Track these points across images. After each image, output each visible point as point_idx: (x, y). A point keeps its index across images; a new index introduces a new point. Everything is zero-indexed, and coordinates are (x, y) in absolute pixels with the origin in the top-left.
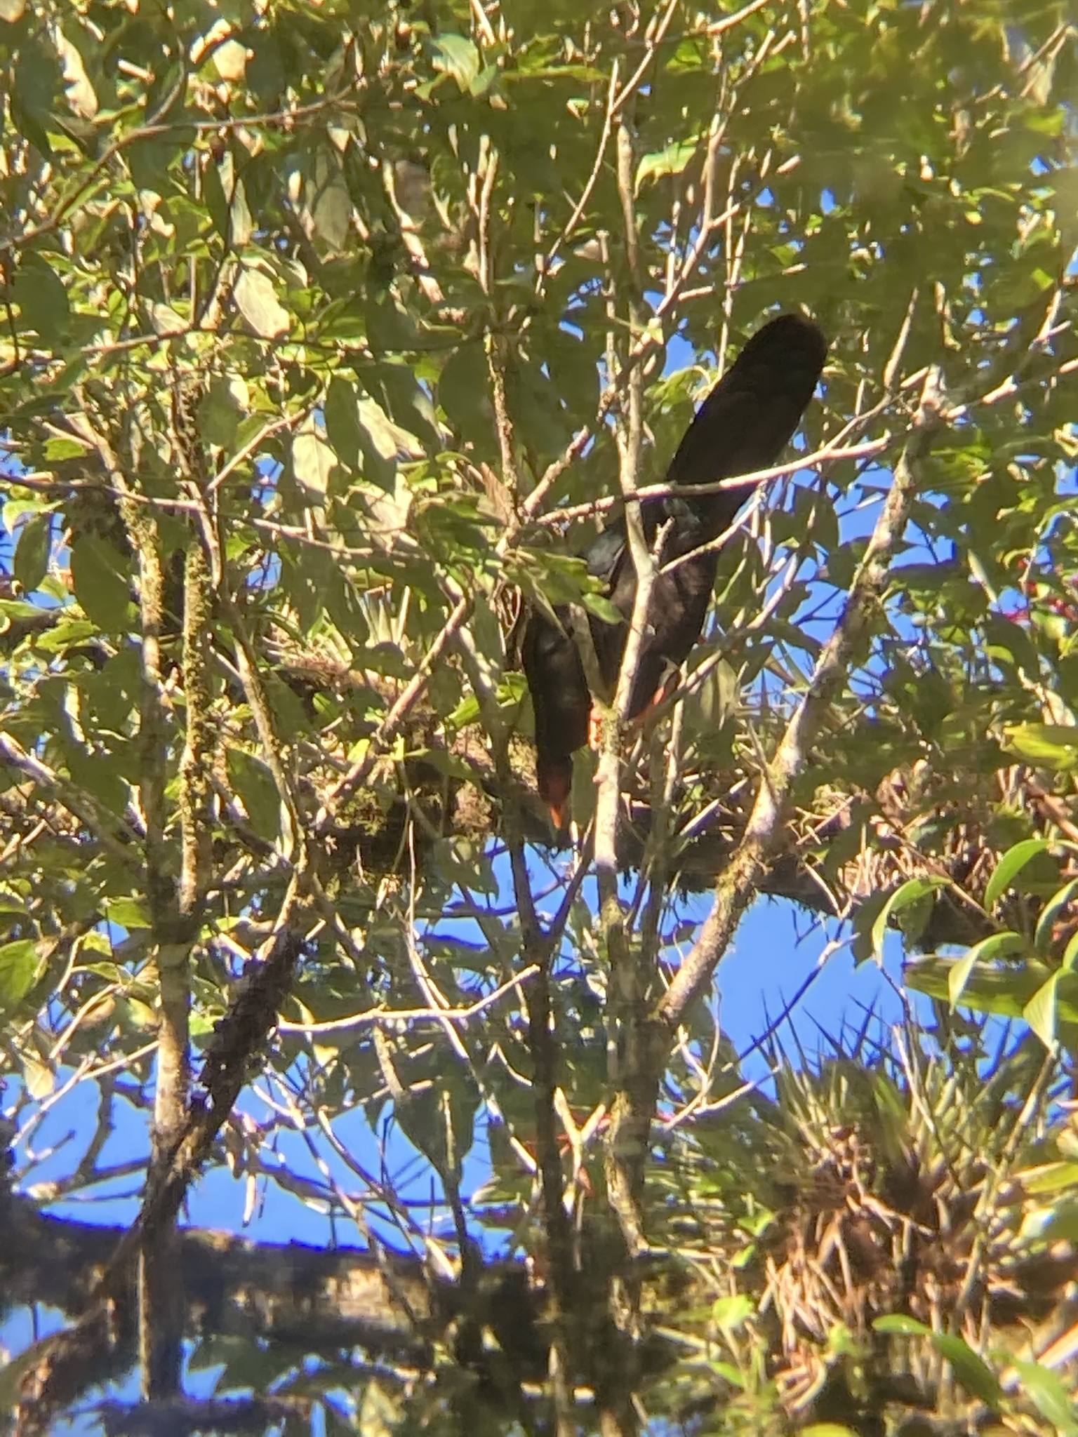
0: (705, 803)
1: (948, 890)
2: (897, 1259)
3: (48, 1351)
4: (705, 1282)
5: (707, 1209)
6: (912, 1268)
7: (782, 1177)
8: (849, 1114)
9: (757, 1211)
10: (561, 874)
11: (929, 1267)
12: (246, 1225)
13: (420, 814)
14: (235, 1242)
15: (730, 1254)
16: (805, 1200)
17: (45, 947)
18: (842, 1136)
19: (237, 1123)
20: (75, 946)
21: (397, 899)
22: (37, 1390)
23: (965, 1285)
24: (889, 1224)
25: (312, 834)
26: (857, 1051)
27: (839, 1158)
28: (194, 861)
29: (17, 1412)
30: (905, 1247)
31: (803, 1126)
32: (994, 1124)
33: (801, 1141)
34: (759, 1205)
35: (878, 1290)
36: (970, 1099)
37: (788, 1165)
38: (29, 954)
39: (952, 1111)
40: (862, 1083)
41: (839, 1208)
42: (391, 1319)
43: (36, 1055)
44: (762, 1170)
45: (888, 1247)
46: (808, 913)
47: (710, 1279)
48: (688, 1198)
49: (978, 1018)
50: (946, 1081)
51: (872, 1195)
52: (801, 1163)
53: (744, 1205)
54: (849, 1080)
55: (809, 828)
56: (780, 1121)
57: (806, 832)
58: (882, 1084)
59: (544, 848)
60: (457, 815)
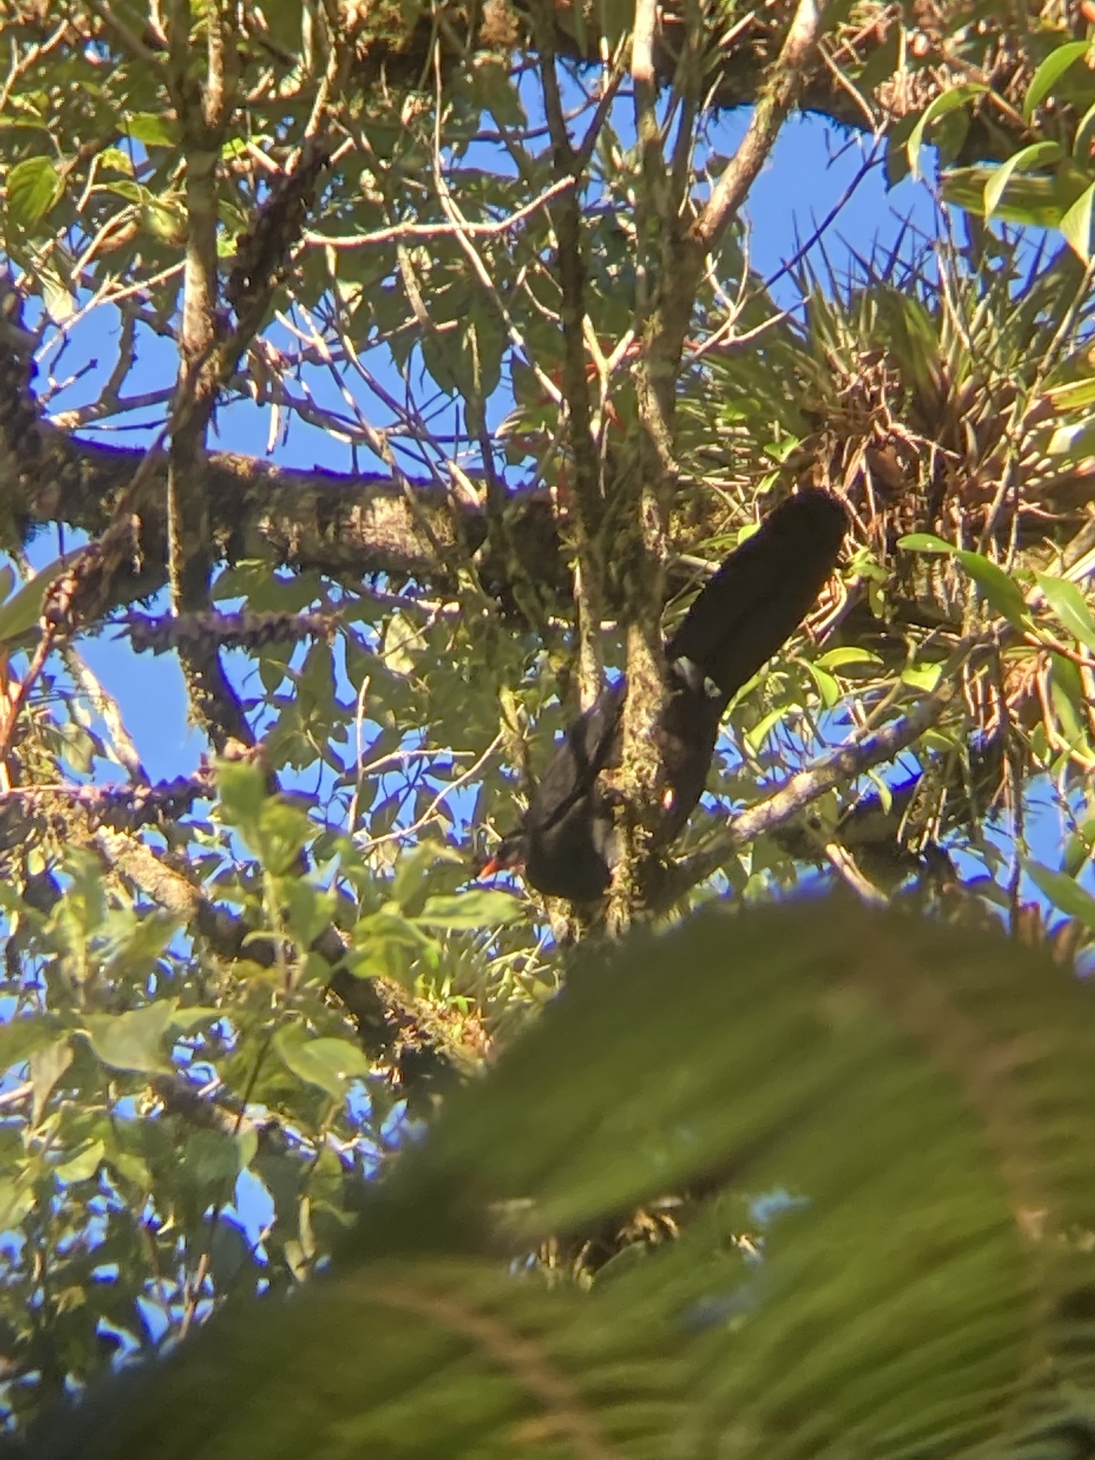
0: (740, 16)
1: (987, 99)
2: (923, 483)
3: (74, 564)
4: (730, 510)
5: (732, 437)
6: (938, 493)
7: (809, 403)
8: (879, 339)
9: (783, 438)
10: (591, 93)
11: (957, 491)
12: (268, 453)
13: (447, 28)
14: (259, 468)
15: (755, 481)
16: (832, 426)
17: (64, 165)
18: (871, 361)
19: (260, 352)
20: (94, 162)
21: (424, 117)
22: (64, 601)
23: (991, 509)
24: (917, 450)
25: (342, 37)
26: (888, 273)
27: (867, 384)
28: (220, 66)
29: (43, 621)
30: (931, 472)
31: (831, 351)
32: (1024, 346)
33: (830, 367)
34: (785, 433)
35: (902, 514)
36: (1001, 321)
37: (816, 391)
38: (48, 171)
39: (983, 333)
40: (892, 307)
41: (867, 434)
42: (414, 545)
43: (56, 276)
44: (789, 397)
45: (913, 473)
46: (842, 131)
47: (735, 506)
48: (714, 426)
49: (1011, 240)
50: (977, 303)
51: (900, 420)
52: (829, 390)
53: (772, 432)
54: (878, 303)
55: (845, 41)
56: (810, 348)
57: (841, 45)
58: (911, 304)
59: (573, 63)
60: (484, 30)
